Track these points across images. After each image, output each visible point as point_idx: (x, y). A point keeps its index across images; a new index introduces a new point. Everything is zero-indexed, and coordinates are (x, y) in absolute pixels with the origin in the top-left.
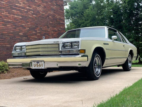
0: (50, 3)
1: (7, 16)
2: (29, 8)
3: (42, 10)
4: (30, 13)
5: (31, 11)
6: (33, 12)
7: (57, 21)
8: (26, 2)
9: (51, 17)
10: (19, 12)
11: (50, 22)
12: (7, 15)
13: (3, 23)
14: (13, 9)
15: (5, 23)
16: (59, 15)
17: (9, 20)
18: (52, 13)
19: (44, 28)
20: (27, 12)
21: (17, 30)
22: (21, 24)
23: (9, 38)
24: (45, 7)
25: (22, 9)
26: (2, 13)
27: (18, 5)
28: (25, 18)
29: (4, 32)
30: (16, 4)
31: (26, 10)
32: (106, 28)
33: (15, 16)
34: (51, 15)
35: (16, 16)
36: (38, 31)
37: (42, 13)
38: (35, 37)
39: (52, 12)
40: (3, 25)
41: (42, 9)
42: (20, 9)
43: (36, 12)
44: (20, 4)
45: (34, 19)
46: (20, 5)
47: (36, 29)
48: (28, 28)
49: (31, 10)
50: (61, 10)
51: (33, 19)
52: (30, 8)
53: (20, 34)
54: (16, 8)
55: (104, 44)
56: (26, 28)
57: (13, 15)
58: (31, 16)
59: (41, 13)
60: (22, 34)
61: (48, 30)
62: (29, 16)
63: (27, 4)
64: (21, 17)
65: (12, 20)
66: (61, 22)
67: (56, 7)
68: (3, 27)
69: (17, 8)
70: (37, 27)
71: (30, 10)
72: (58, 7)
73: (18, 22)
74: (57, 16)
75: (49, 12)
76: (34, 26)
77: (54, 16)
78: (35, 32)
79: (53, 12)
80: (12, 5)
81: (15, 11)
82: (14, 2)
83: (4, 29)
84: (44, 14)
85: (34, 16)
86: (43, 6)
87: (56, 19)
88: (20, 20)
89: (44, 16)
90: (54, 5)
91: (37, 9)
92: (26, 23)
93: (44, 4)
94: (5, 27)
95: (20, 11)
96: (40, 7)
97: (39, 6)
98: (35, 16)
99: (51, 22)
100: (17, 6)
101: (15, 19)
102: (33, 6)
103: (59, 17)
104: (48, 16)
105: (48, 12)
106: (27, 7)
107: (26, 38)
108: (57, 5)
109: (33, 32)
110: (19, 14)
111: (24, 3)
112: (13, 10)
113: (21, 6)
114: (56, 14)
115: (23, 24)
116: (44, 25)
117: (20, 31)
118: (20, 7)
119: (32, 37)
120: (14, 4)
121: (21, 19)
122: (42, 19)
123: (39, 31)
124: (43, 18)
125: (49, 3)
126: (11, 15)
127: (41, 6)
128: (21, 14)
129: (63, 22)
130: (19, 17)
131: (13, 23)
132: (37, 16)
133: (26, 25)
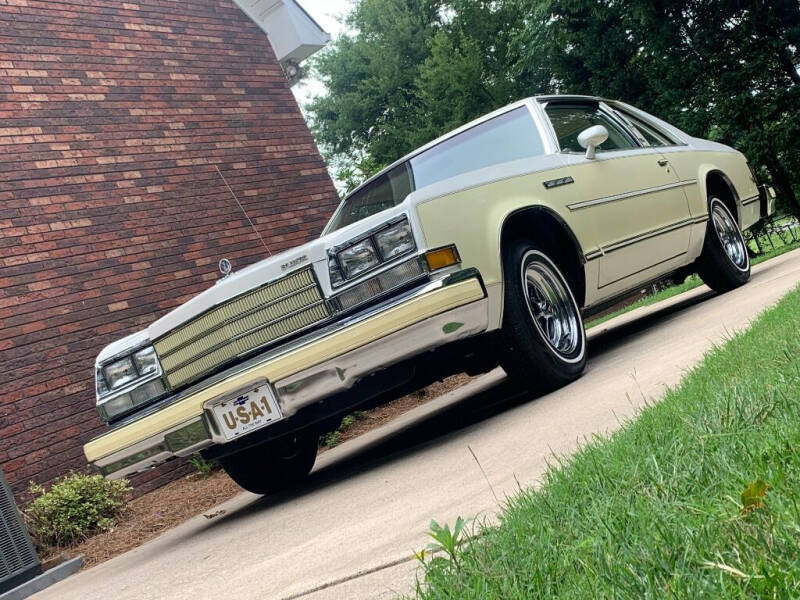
0: (213, 98)
1: (15, 242)
2: (112, 160)
3: (183, 148)
4: (126, 184)
5: (127, 175)
6: (137, 174)
7: (281, 175)
8: (85, 137)
9: (243, 166)
10: (67, 198)
11: (246, 193)
12: (11, 234)
13: (5, 283)
14: (32, 194)
15: (17, 280)
16: (281, 139)
17: (33, 258)
18: (240, 142)
19: (228, 233)
20: (108, 185)
21: (92, 294)
22: (101, 255)
23: (65, 348)
24: (191, 126)
25: (80, 180)
27: (49, 164)
28: (108, 220)
29: (27, 328)
30: (39, 165)
31: (99, 178)
32: (533, 108)
33: (54, 226)
34: (238, 156)
35: (56, 226)
36: (199, 262)
37: (188, 162)
39: (236, 137)
40: (9, 290)
41: (182, 140)
42: (67, 180)
43: (158, 170)
44: (59, 155)
45: (156, 205)
46: (61, 163)
48: (146, 265)
49: (127, 167)
50: (282, 112)
51: (149, 207)
52: (120, 159)
53: (112, 308)
54: (41, 183)
55: (546, 185)
56: (134, 266)
57: (43, 227)
58: (138, 199)
59: (180, 163)
60: (124, 306)
61: (252, 237)
62: (127, 200)
63: (95, 144)
64: (87, 223)
65: (46, 254)
66: (303, 173)
67: (249, 104)
68: (15, 301)
69: (51, 182)
70: (189, 240)
71: (119, 169)
72: (261, 104)
74: (274, 149)
75: (224, 145)
76: (173, 243)
77: (255, 156)
79: (244, 137)
80: (16, 175)
81: (45, 201)
82: (24, 157)
84: (199, 161)
85: (151, 189)
86: (181, 125)
87: (274, 166)
88: (84, 240)
89: (203, 177)
90: (235, 102)
91: (157, 149)
92: (123, 243)
93: (181, 111)
94: (23, 299)
95: (71, 194)
96: (167, 133)
97: (160, 130)
98: (159, 189)
99: (254, 193)
100: (45, 174)
101: (60, 240)
102: (129, 143)
103: (285, 148)
104: (226, 167)
105: (218, 145)
106: (101, 161)
107: (153, 316)
108: (251, 92)
110: (70, 207)
111: (76, 146)
112: (34, 202)
113: (68, 163)
114: (263, 143)
115: (111, 254)
116: (219, 219)
117: (109, 292)
118: (62, 173)
120: (29, 166)
121: (88, 231)
122: (199, 191)
124: (203, 183)
125: (207, 98)
126: (32, 229)
127: (171, 126)
128: (82, 205)
129: (315, 171)
130: (75, 225)
131: (54, 265)
132: (168, 188)
133: (130, 251)
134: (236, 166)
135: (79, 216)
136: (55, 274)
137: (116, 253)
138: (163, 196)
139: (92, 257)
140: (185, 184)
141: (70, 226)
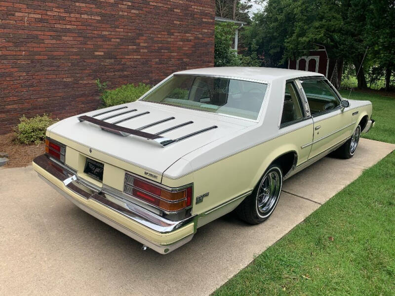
1: (63, 19)
4: (123, 7)
6: (130, 4)
7: (194, 19)
9: (179, 11)
10: (93, 6)
11: (175, 22)
12: (62, 15)
13: (52, 33)
14: (78, 1)
15: (58, 34)
16: (201, 4)
17: (68, 27)
19: (159, 36)
20: (115, 5)
21: (89, 46)
22: (99, 32)
23: (70, 64)
26: (49, 13)
29: (55, 53)
31: (111, 1)
33: (82, 16)
34: (179, 6)
35: (85, 16)
36: (142, 44)
37: (155, 4)
38: (135, 57)
40: (53, 37)
43: (140, 4)
45: (133, 18)
47: (137, 41)
48: (118, 40)
51: (130, 18)
53: (97, 53)
56: (113, 40)
57: (78, 16)
58: (126, 14)
60: (102, 54)
61: (169, 40)
62: (121, 13)
65: (75, 27)
66: (204, 20)
68: (54, 42)
70: (141, 35)
73: (92, 28)
74: (196, 7)
75: (174, 0)
76: (134, 34)
77: (186, 8)
78: (135, 47)
81: (83, 5)
83: (55, 46)
84: (160, 5)
85: (133, 11)
87: (193, 14)
88: (95, 25)
89: (159, 11)
92: (111, 30)
94: (58, 42)
95: (96, 5)
98: (137, 12)
99: (178, 23)
101: (85, 23)
103: (201, 8)
104: (172, 10)
107: (113, 60)
109: (130, 47)
110: (94, 10)
112: (78, 4)
114: (192, 4)
115: (104, 33)
116: (158, 30)
117: (97, 48)
119: (126, 57)
121: (98, 22)
122: (154, 17)
123: (146, 45)
124: (158, 14)
126: (72, 15)
128: (99, 10)
129: (209, 20)
130: (93, 18)
131: (77, 32)
132: (141, 12)
133: (113, 33)
134: (175, 10)
136: (76, 35)
137: (107, 33)
138: (137, 15)
139: (95, 32)
140: (150, 13)
141: (90, 18)
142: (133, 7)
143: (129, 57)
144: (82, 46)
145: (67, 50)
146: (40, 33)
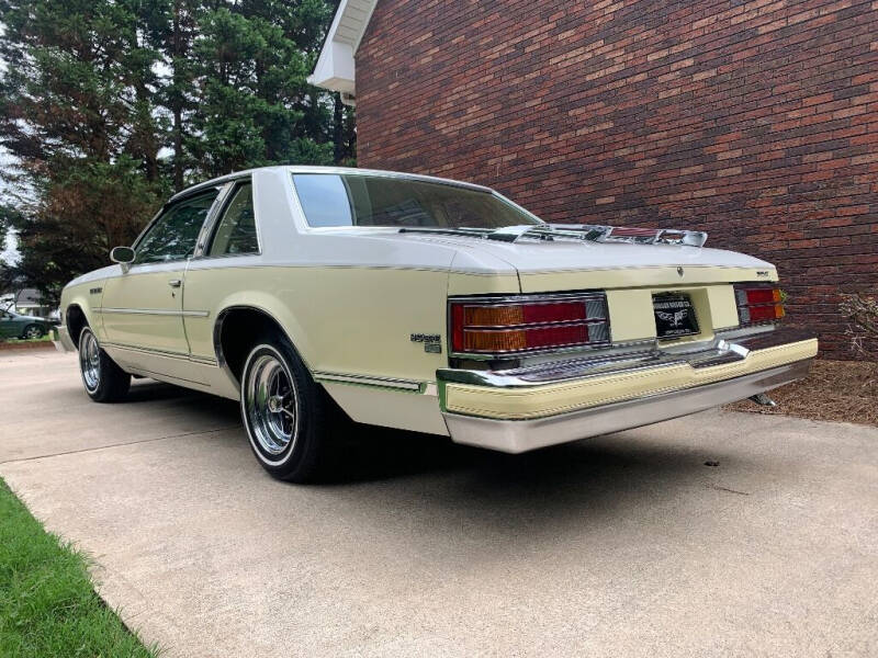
1: (545, 149)
2: (664, 53)
4: (671, 76)
6: (689, 62)
8: (645, 35)
10: (601, 104)
12: (545, 143)
14: (573, 106)
15: (536, 178)
17: (553, 161)
20: (647, 83)
21: (587, 189)
22: (609, 155)
25: (622, 83)
26: (528, 146)
27: (597, 75)
28: (631, 120)
30: (588, 78)
31: (641, 77)
33: (579, 132)
35: (584, 131)
38: (699, 194)
42: (608, 87)
43: (722, 49)
44: (610, 63)
45: (697, 94)
47: (709, 150)
48: (651, 162)
51: (686, 99)
52: (674, 50)
53: (600, 201)
54: (583, 95)
56: (638, 164)
57: (570, 134)
58: (675, 92)
60: (612, 199)
62: (662, 95)
64: (608, 126)
65: (564, 157)
69: (593, 92)
71: (669, 61)
73: (593, 151)
76: (697, 136)
78: (699, 169)
80: (566, 92)
81: (581, 110)
82: (579, 73)
85: (697, 77)
88: (600, 142)
91: (734, 21)
92: (635, 142)
95: (605, 99)
98: (711, 74)
100: (592, 85)
101: (579, 146)
102: (696, 25)
106: (652, 57)
107: (636, 211)
109: (685, 171)
110: (601, 112)
111: (632, 48)
112: (572, 113)
113: (616, 69)
115: (619, 153)
117: (602, 189)
118: (606, 81)
120: (581, 81)
121: (608, 133)
123: (737, 154)
126: (561, 137)
128: (612, 109)
130: (598, 129)
131: (566, 166)
132: (724, 69)
133: (640, 148)
135: (606, 119)
136: (563, 173)
137: (625, 152)
139: (601, 157)
140: (755, 58)
141: (592, 131)
142: (699, 67)
143: (678, 197)
144: (573, 192)
145: (548, 203)
146: (512, 183)
